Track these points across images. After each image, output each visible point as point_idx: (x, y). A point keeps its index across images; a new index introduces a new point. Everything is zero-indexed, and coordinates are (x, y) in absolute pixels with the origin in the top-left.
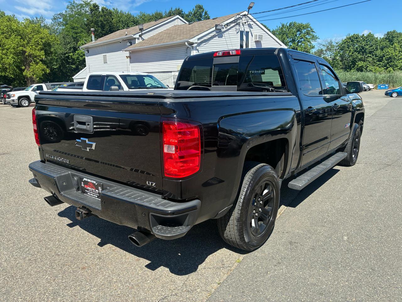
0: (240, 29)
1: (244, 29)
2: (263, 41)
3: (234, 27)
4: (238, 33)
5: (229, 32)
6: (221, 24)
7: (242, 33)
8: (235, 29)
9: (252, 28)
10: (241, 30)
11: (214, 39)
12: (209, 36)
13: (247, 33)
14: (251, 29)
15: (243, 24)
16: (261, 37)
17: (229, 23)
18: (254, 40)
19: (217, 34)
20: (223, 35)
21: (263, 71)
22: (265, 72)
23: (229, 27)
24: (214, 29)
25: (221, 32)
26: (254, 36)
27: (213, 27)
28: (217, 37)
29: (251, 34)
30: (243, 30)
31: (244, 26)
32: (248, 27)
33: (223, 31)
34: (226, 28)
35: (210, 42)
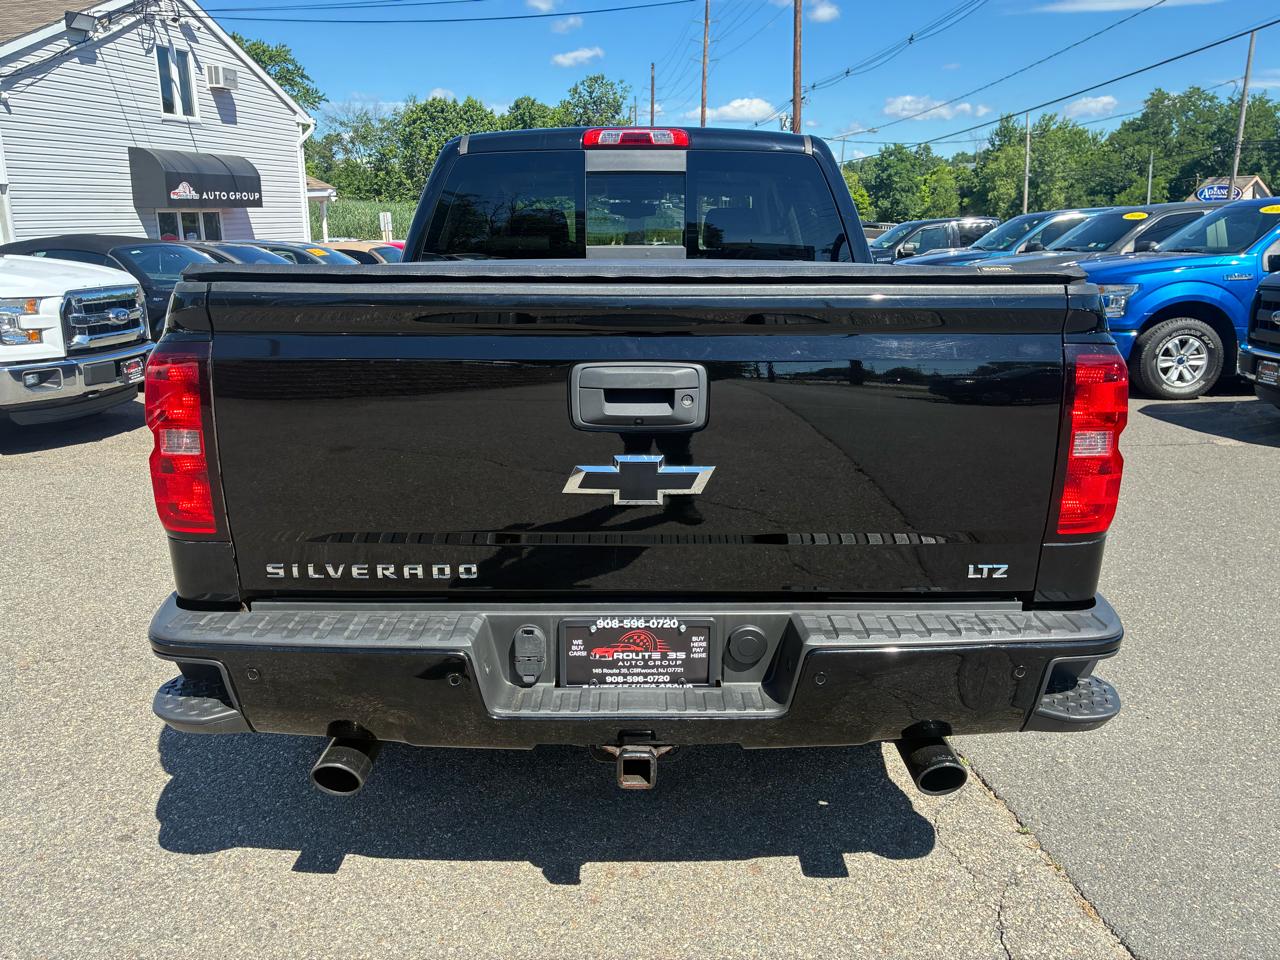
0: (154, 39)
1: (170, 41)
2: (240, 91)
3: (135, 31)
4: (149, 51)
5: (119, 47)
6: (85, 13)
7: (163, 53)
8: (137, 38)
9: (197, 42)
10: (158, 42)
11: (66, 64)
12: (44, 54)
13: (182, 55)
14: (193, 44)
15: (163, 22)
16: (231, 76)
17: (115, 12)
18: (209, 86)
19: (74, 48)
20: (99, 55)
21: (257, 196)
22: (264, 199)
23: (115, 28)
24: (62, 27)
25: (88, 43)
26: (205, 71)
27: (59, 21)
28: (76, 60)
29: (196, 61)
30: (166, 44)
31: (167, 30)
32: (181, 36)
33: (96, 39)
34: (105, 29)
35: (50, 77)
